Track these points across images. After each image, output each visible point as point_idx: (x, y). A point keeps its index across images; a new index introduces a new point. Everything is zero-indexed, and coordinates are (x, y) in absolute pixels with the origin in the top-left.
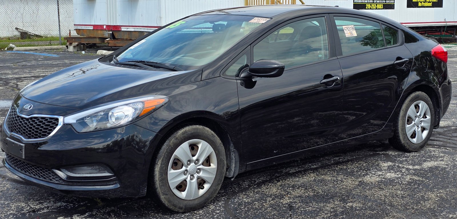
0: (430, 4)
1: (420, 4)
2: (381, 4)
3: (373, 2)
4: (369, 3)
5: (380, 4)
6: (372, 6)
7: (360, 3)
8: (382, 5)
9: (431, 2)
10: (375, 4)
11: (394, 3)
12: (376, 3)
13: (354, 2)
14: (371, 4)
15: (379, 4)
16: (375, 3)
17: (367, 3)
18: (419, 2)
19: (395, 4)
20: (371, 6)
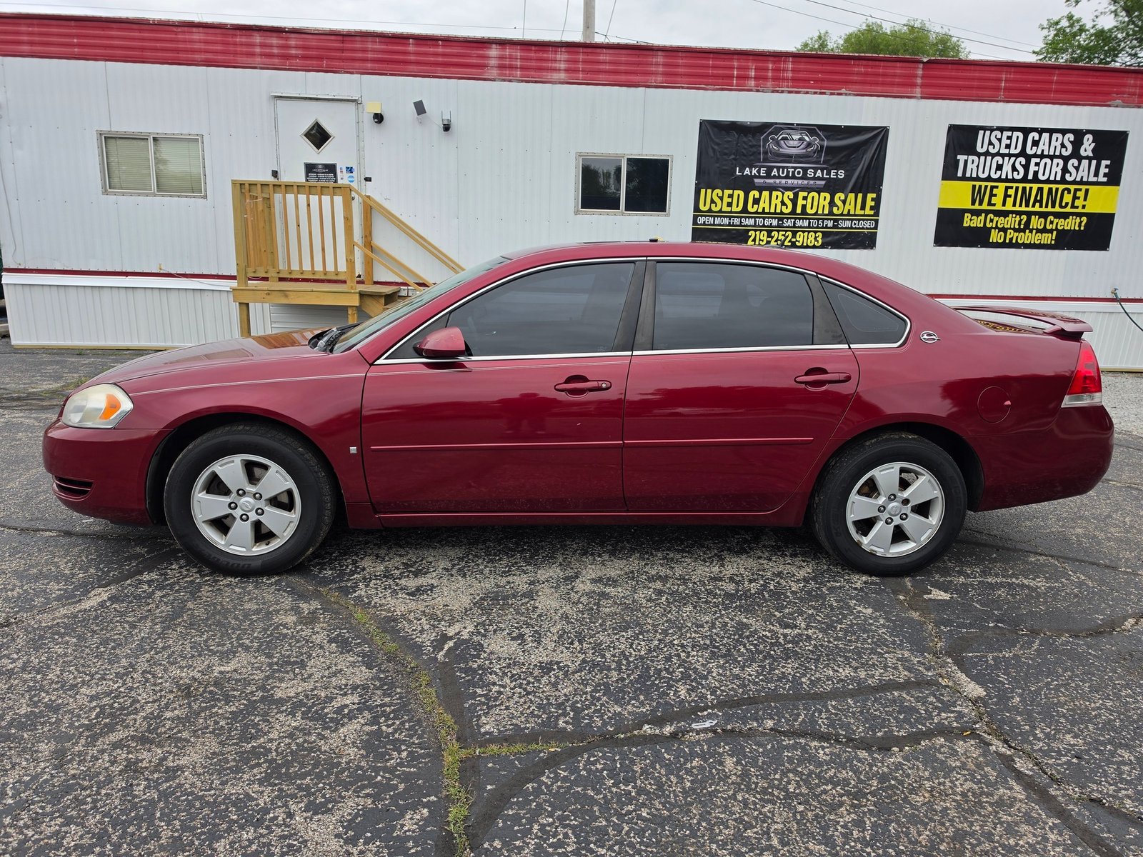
0: (1047, 238)
1: (995, 236)
2: (815, 232)
3: (778, 226)
4: (764, 226)
5: (809, 232)
6: (772, 237)
7: (720, 225)
8: (821, 234)
9: (1051, 231)
10: (786, 231)
11: (876, 227)
12: (794, 227)
13: (695, 223)
14: (769, 233)
15: (804, 232)
16: (789, 227)
17: (755, 226)
18: (992, 228)
19: (880, 232)
20: (769, 236)
